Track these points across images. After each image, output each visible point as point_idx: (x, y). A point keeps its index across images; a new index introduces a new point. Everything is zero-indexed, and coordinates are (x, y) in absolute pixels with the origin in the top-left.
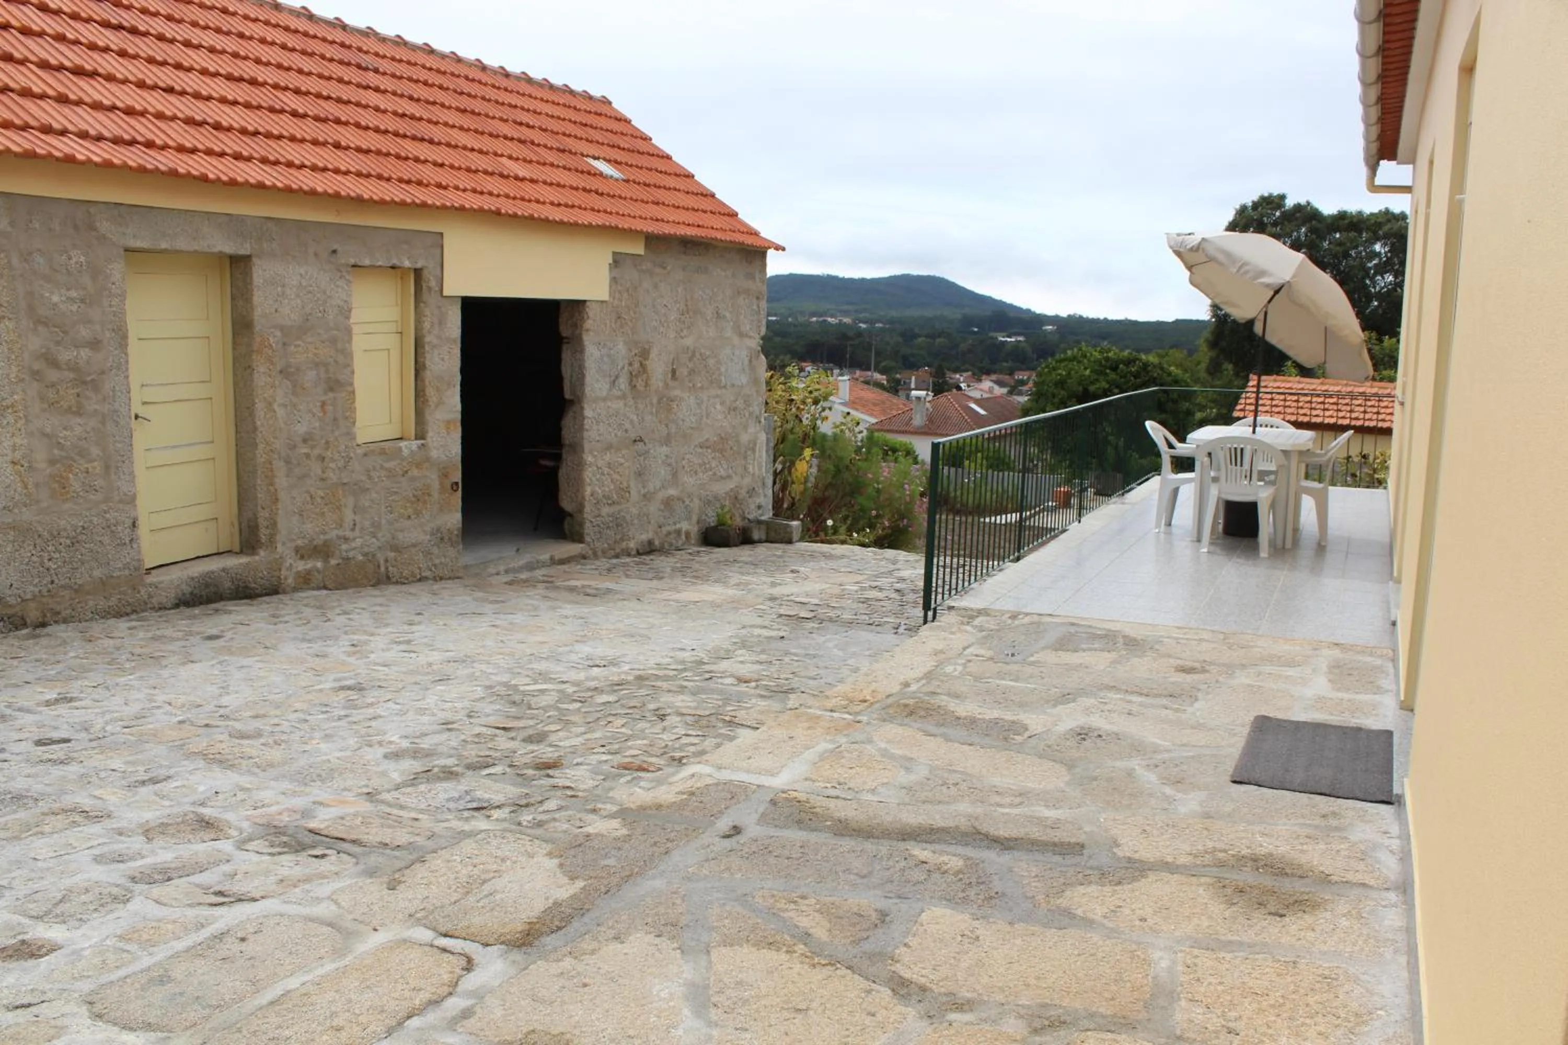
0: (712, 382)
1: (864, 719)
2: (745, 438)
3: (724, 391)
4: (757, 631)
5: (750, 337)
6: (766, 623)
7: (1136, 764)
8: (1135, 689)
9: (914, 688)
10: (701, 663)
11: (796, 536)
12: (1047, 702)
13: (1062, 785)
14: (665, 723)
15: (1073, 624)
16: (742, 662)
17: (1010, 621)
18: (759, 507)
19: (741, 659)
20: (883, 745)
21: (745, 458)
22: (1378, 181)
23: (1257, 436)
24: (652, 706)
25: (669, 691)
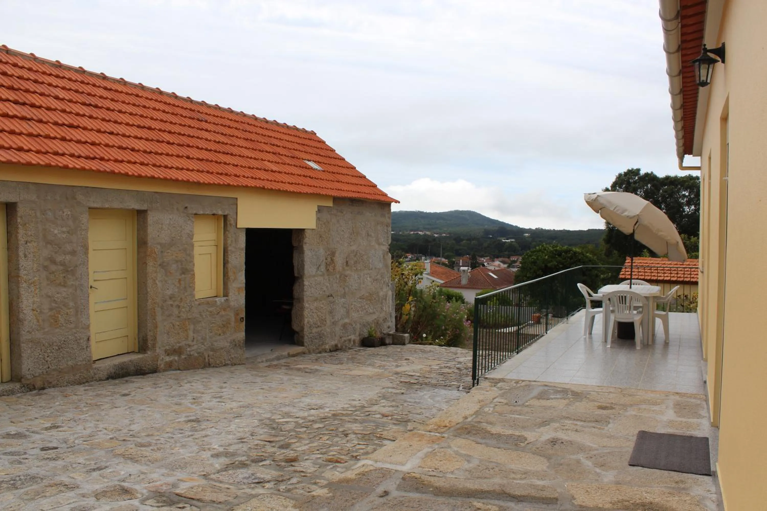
0: (365, 267)
1: (446, 435)
2: (381, 294)
3: (371, 271)
4: (390, 390)
5: (384, 245)
6: (395, 386)
7: (581, 457)
8: (578, 418)
9: (469, 419)
10: (363, 407)
11: (407, 341)
12: (535, 425)
13: (545, 468)
14: (348, 438)
15: (546, 386)
16: (384, 406)
17: (515, 385)
18: (389, 327)
19: (384, 404)
20: (456, 449)
21: (382, 303)
22: (684, 165)
23: (632, 290)
24: (341, 430)
25: (349, 422)
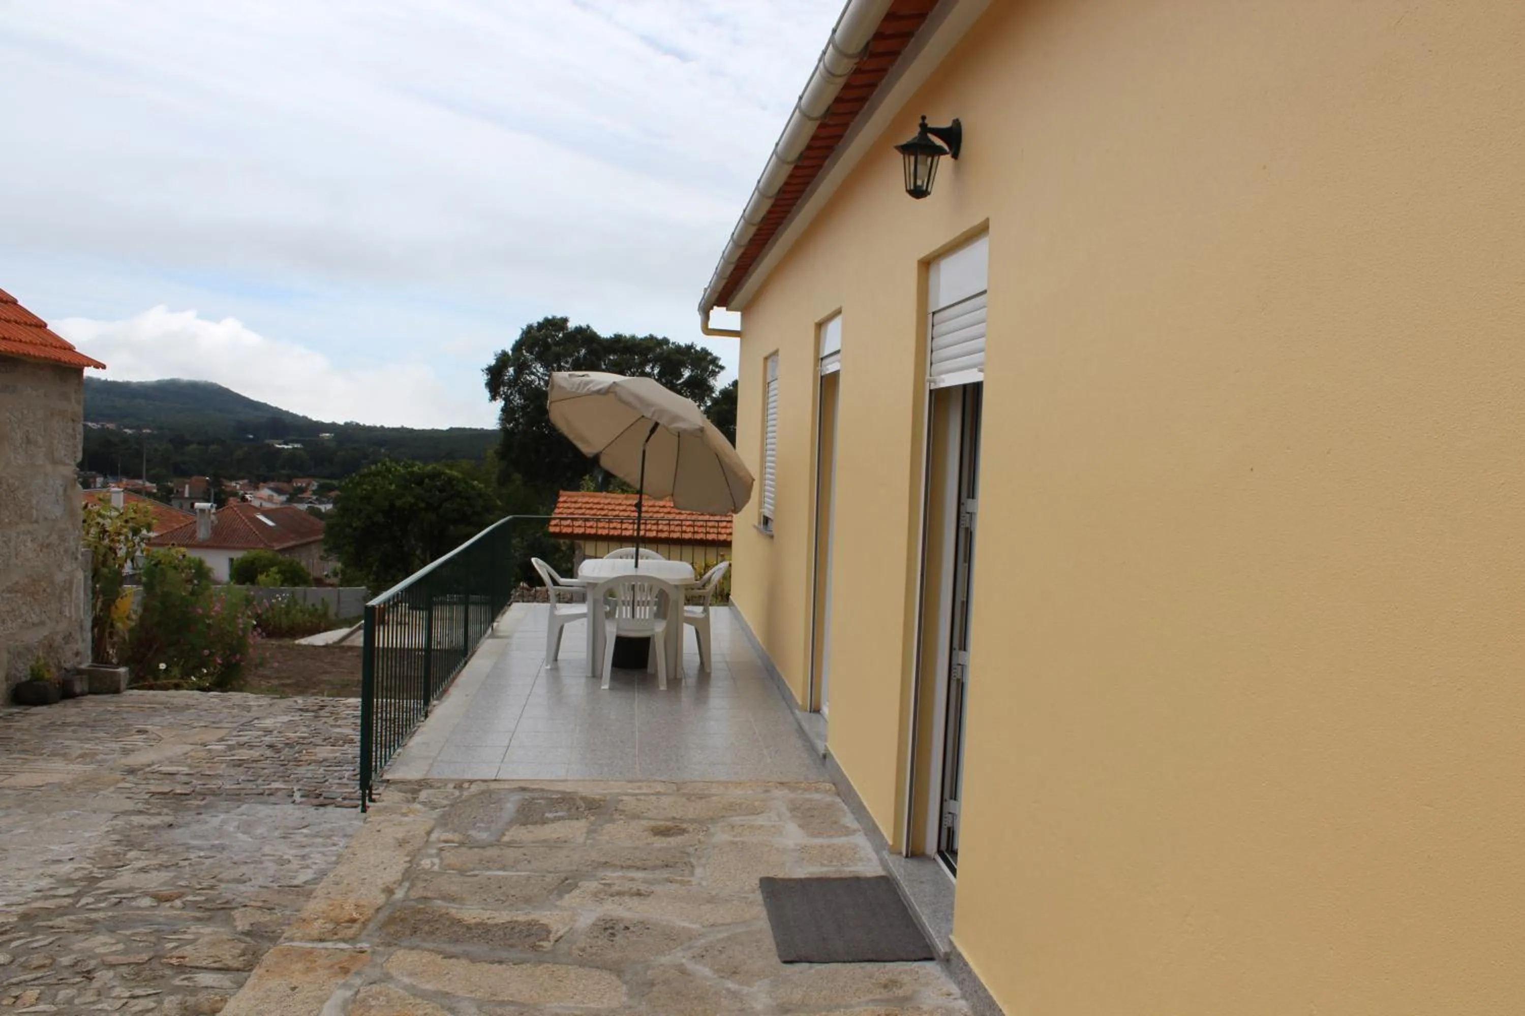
0: (21, 517)
1: (365, 945)
2: (60, 577)
3: (35, 525)
4: (136, 820)
5: (65, 464)
6: (140, 806)
7: (679, 956)
8: (629, 863)
9: (399, 894)
10: (92, 880)
11: (123, 685)
12: (550, 892)
13: (625, 999)
14: (96, 984)
15: (524, 789)
16: (143, 870)
17: (457, 793)
18: (77, 654)
19: (140, 864)
20: (406, 980)
21: (60, 599)
23: (641, 572)
24: (66, 960)
25: (77, 932)
